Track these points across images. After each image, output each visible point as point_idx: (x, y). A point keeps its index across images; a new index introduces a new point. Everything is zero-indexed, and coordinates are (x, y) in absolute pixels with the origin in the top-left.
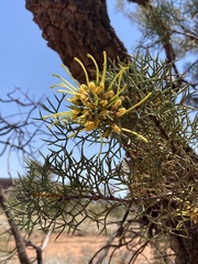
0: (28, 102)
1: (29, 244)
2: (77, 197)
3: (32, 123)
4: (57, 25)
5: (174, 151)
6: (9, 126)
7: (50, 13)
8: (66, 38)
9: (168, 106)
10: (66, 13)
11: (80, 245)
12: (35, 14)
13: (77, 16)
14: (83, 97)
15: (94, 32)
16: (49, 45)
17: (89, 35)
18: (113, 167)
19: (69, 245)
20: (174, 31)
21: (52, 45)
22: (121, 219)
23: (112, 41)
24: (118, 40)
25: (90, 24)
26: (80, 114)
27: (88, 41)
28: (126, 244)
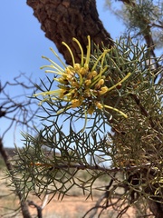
0: (31, 85)
1: (31, 203)
2: (66, 167)
3: (35, 102)
4: (53, 18)
5: (153, 126)
6: (16, 105)
7: (47, 8)
8: (61, 29)
9: (147, 86)
10: (61, 8)
11: (74, 204)
12: (35, 9)
13: (70, 10)
14: (69, 76)
15: (85, 24)
16: (46, 36)
17: (81, 27)
18: (98, 140)
19: (66, 204)
20: (154, 25)
21: (49, 36)
22: (108, 184)
23: (100, 32)
24: (105, 31)
25: (82, 17)
26: (67, 93)
27: (80, 32)
28: (112, 205)
